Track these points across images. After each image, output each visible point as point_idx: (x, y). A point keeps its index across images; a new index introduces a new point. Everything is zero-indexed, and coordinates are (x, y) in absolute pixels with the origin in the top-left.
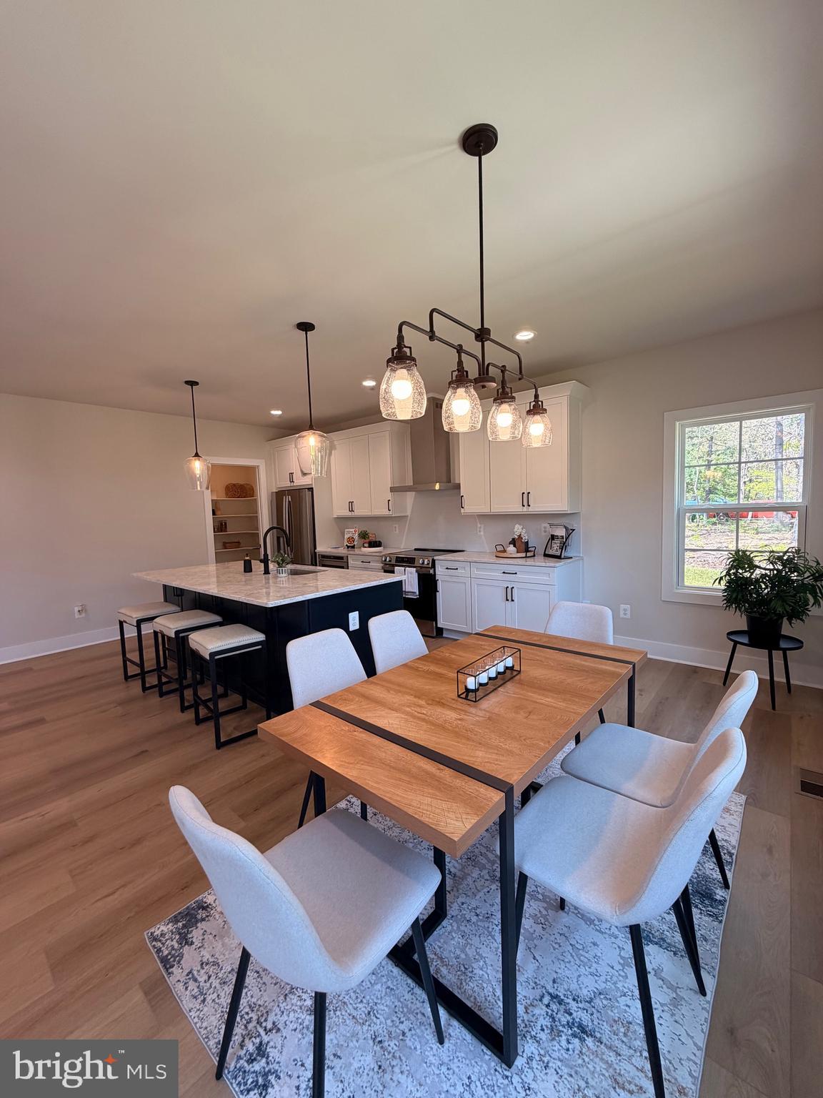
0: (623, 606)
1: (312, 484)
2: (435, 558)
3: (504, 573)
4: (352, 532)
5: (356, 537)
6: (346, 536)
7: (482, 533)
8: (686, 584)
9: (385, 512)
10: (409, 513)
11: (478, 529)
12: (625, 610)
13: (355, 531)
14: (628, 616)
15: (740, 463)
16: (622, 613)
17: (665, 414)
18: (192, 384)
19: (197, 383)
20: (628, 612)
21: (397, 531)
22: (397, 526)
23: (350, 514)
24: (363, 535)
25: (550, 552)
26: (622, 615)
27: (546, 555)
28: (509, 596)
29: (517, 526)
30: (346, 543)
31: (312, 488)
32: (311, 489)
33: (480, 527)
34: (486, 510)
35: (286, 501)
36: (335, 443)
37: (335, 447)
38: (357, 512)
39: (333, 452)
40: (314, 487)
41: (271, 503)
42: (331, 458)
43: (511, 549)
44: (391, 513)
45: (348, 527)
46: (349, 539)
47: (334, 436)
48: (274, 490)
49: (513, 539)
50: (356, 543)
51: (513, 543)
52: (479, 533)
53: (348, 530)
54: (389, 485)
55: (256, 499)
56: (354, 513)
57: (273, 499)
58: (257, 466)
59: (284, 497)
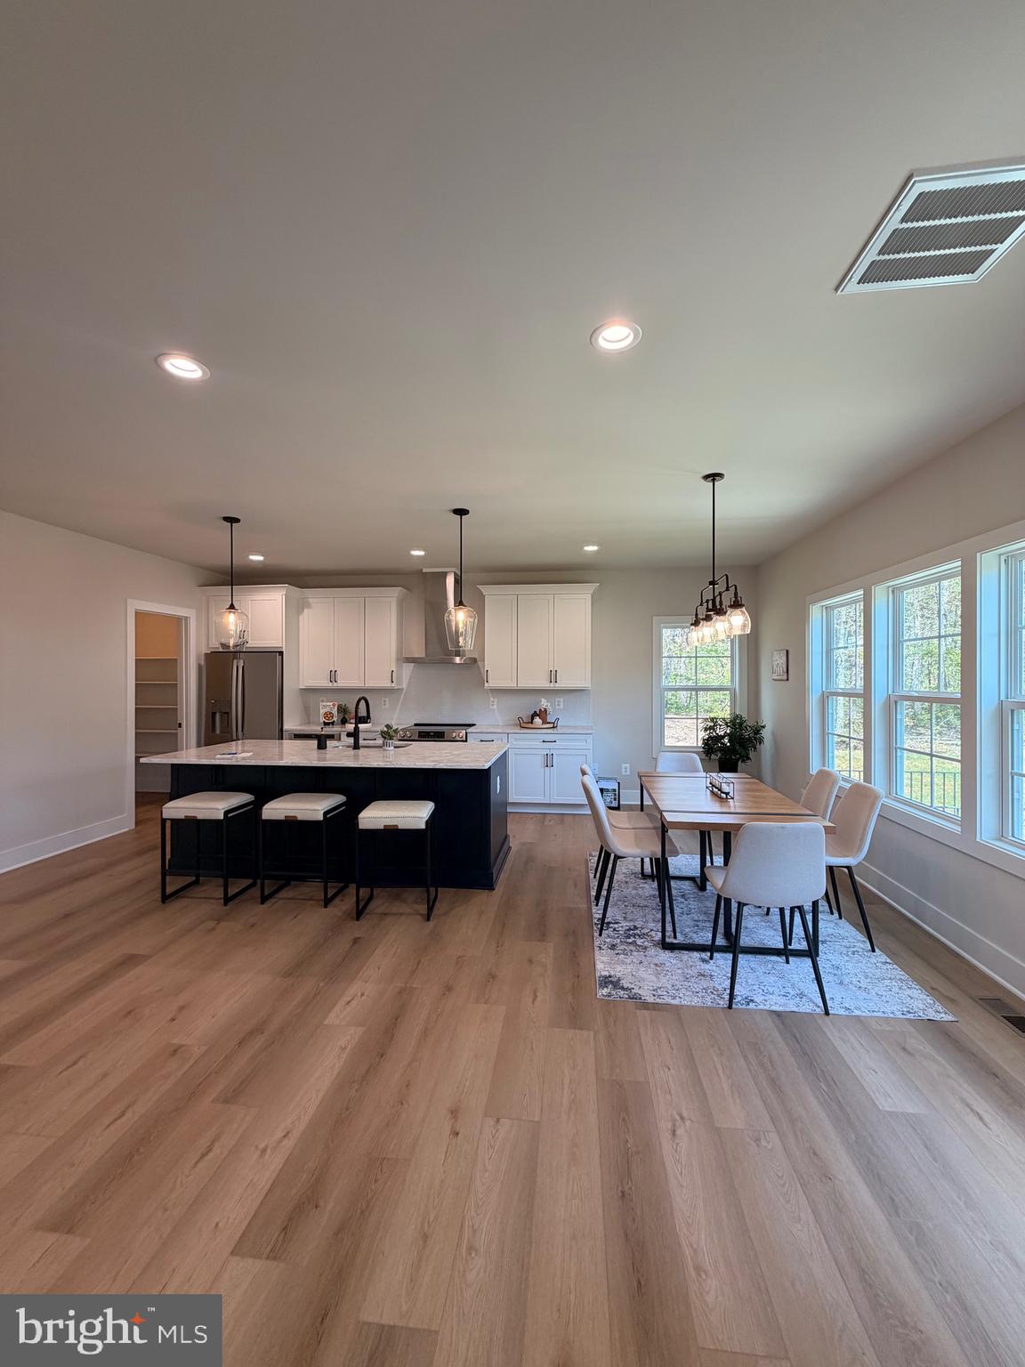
0: (624, 765)
1: (281, 647)
2: (468, 731)
3: (543, 741)
4: (328, 706)
5: (335, 711)
6: (322, 711)
7: (495, 707)
8: (666, 744)
9: (387, 684)
10: (404, 686)
11: (490, 704)
12: (626, 768)
13: (334, 705)
14: (628, 773)
15: (696, 657)
16: (623, 770)
17: (654, 618)
18: (232, 520)
19: (237, 520)
20: (628, 770)
21: (387, 706)
22: (387, 699)
23: (331, 684)
24: (342, 710)
26: (624, 773)
28: (548, 762)
29: (543, 700)
30: (322, 720)
32: (281, 653)
33: (493, 702)
34: (512, 685)
35: (237, 667)
36: (311, 600)
37: (309, 606)
38: (342, 683)
39: (306, 611)
40: (284, 650)
41: (200, 667)
42: (301, 617)
43: (538, 720)
44: (393, 685)
45: (325, 699)
46: (326, 715)
47: (309, 593)
48: (205, 650)
49: (535, 712)
50: (335, 719)
51: (538, 715)
52: (491, 707)
53: (324, 704)
54: (394, 655)
55: (176, 660)
56: (335, 684)
57: (203, 663)
58: (186, 618)
59: (235, 661)
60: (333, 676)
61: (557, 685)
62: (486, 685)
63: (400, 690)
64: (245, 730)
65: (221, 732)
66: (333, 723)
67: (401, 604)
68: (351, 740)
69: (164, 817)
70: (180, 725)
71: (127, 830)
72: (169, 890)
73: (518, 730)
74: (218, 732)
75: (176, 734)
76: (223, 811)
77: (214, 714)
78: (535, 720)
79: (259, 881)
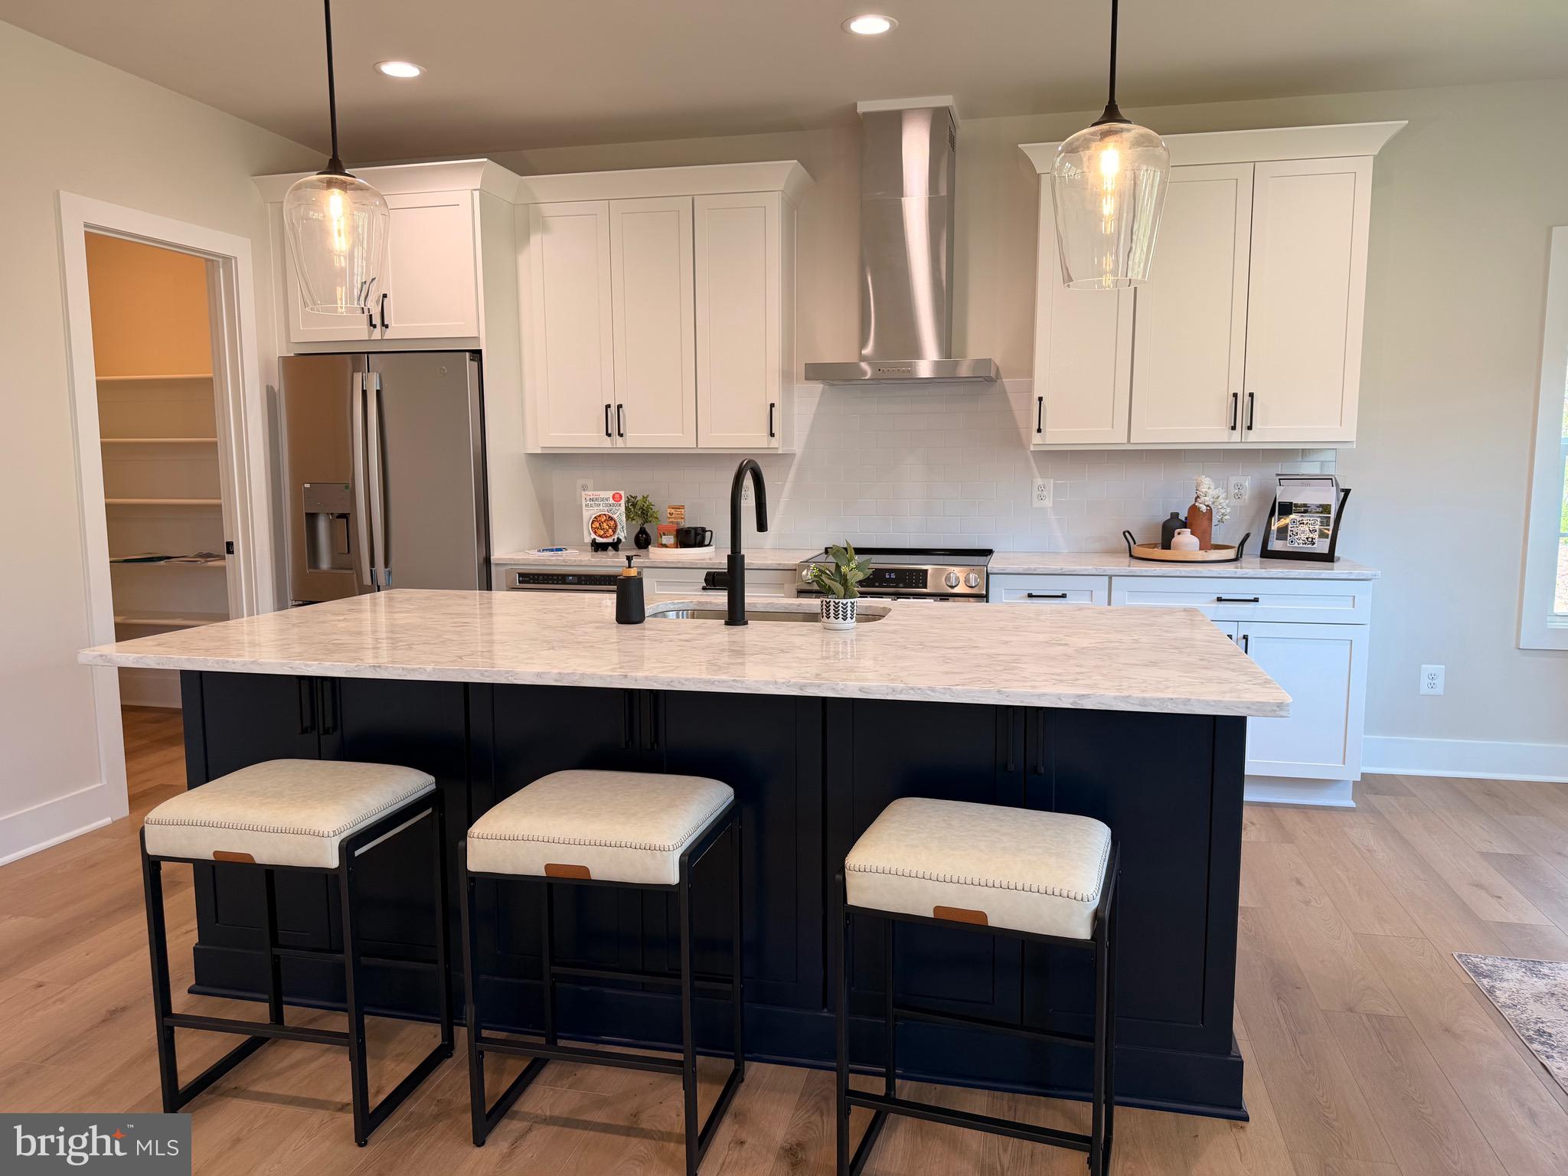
0: (1427, 668)
1: (477, 338)
2: (990, 568)
3: (1219, 599)
4: (600, 502)
5: (620, 514)
6: (589, 514)
7: (1048, 503)
8: (1558, 609)
10: (797, 447)
11: (1036, 493)
12: (1433, 677)
13: (617, 498)
14: (1439, 689)
16: (1424, 681)
20: (1440, 682)
23: (607, 442)
24: (639, 510)
25: (1276, 545)
26: (1424, 689)
27: (1267, 554)
29: (1204, 480)
30: (589, 537)
31: (479, 352)
32: (477, 354)
33: (1042, 488)
34: (1114, 437)
35: (364, 393)
36: (547, 209)
37: (544, 227)
38: (638, 437)
39: (535, 239)
40: (483, 347)
41: (270, 395)
42: (522, 259)
43: (1186, 540)
44: (774, 442)
45: (590, 483)
46: (598, 522)
47: (541, 185)
48: (280, 349)
49: (1175, 516)
50: (621, 534)
51: (1185, 525)
52: (1037, 503)
53: (591, 493)
54: (775, 360)
55: (210, 381)
56: (620, 442)
57: (277, 383)
58: (227, 259)
59: (358, 377)
60: (613, 418)
61: (1252, 436)
62: (1036, 438)
63: (787, 457)
64: (393, 561)
65: (335, 565)
66: (616, 546)
67: (794, 209)
68: (720, 599)
69: (151, 850)
70: (230, 547)
71: (107, 821)
72: (188, 1071)
73: (1124, 565)
74: (325, 564)
75: (224, 568)
76: (336, 842)
77: (312, 518)
78: (1177, 539)
79: (462, 1034)
